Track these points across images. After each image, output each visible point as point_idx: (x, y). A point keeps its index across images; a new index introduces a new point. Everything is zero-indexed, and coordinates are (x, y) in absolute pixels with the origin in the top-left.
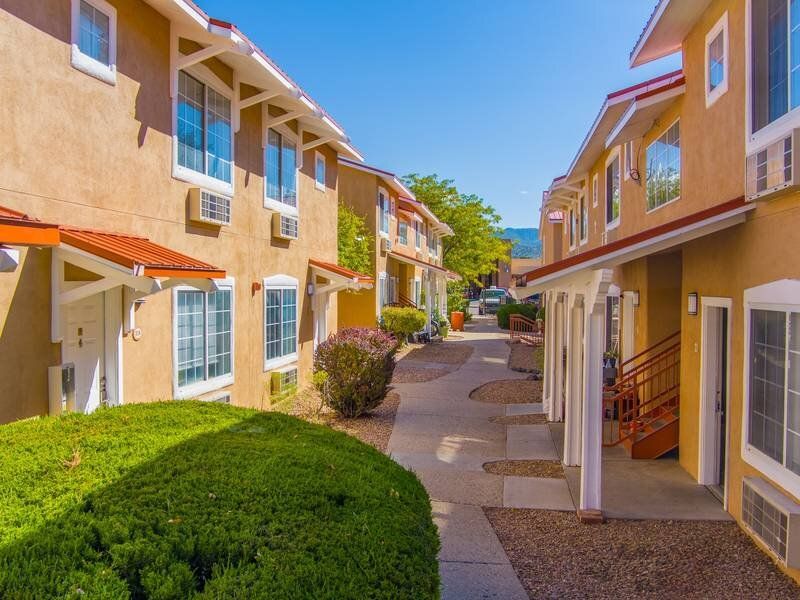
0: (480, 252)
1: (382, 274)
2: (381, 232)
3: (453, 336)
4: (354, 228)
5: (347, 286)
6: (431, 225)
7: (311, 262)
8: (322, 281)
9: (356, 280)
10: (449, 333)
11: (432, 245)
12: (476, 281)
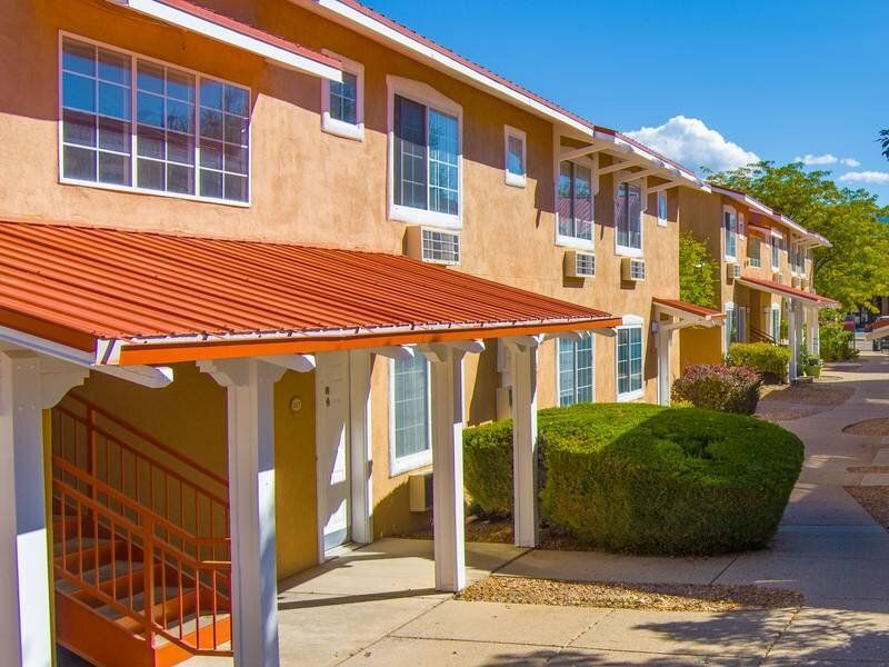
0: (871, 267)
1: (728, 305)
2: (726, 257)
3: (827, 376)
4: (693, 256)
5: (698, 323)
6: (794, 235)
7: (654, 299)
8: (666, 318)
9: (708, 317)
10: (822, 373)
11: (796, 260)
12: (867, 304)
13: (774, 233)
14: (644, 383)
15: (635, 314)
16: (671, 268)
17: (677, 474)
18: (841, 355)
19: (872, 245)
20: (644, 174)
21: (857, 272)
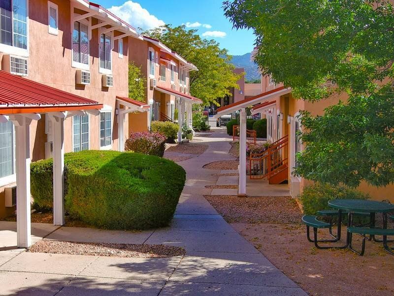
0: (216, 81)
1: (151, 101)
2: (150, 75)
3: (197, 139)
4: (135, 74)
5: (136, 110)
6: (181, 64)
7: (117, 97)
8: (122, 107)
9: (142, 107)
10: (193, 138)
11: (181, 78)
12: (215, 102)
13: (172, 63)
14: (112, 141)
15: (109, 104)
17: (128, 186)
19: (216, 70)
20: (112, 29)
21: (209, 84)
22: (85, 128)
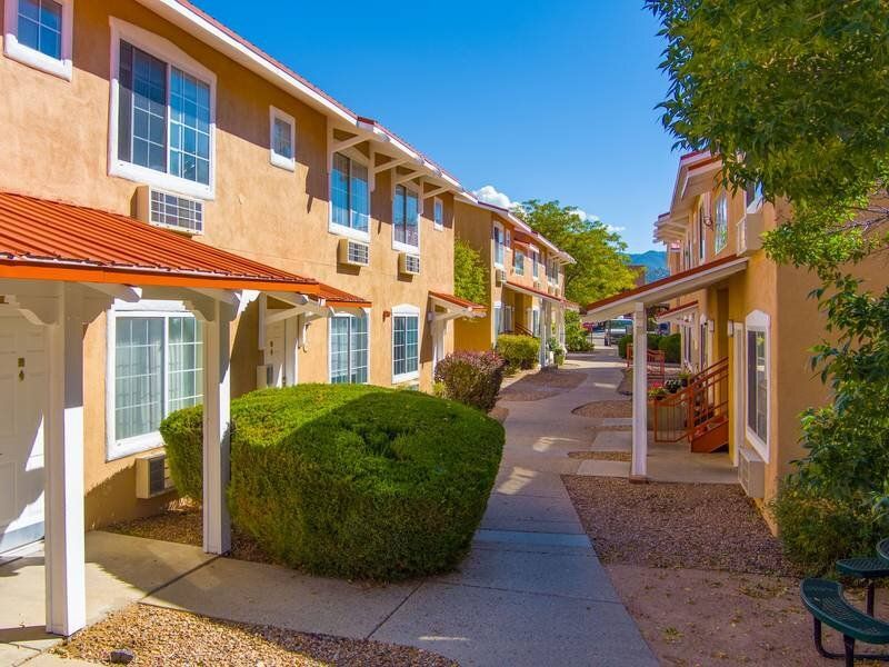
0: (604, 280)
1: (497, 303)
2: (496, 264)
3: (571, 364)
4: (469, 261)
5: (463, 314)
6: (550, 253)
7: (430, 293)
8: (441, 310)
9: (470, 309)
10: (565, 361)
11: (551, 274)
13: (532, 248)
14: (419, 365)
15: (412, 304)
16: (447, 267)
18: (580, 348)
19: (605, 263)
21: (593, 285)
22: (361, 342)
